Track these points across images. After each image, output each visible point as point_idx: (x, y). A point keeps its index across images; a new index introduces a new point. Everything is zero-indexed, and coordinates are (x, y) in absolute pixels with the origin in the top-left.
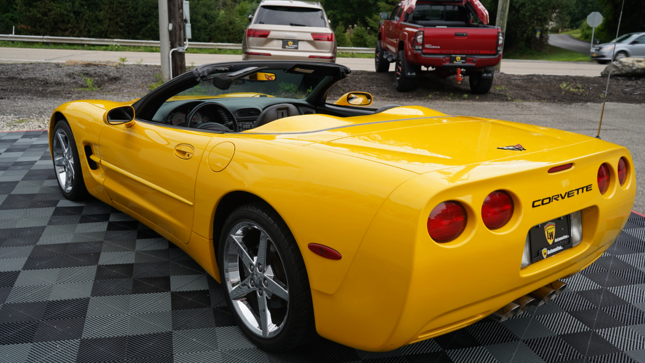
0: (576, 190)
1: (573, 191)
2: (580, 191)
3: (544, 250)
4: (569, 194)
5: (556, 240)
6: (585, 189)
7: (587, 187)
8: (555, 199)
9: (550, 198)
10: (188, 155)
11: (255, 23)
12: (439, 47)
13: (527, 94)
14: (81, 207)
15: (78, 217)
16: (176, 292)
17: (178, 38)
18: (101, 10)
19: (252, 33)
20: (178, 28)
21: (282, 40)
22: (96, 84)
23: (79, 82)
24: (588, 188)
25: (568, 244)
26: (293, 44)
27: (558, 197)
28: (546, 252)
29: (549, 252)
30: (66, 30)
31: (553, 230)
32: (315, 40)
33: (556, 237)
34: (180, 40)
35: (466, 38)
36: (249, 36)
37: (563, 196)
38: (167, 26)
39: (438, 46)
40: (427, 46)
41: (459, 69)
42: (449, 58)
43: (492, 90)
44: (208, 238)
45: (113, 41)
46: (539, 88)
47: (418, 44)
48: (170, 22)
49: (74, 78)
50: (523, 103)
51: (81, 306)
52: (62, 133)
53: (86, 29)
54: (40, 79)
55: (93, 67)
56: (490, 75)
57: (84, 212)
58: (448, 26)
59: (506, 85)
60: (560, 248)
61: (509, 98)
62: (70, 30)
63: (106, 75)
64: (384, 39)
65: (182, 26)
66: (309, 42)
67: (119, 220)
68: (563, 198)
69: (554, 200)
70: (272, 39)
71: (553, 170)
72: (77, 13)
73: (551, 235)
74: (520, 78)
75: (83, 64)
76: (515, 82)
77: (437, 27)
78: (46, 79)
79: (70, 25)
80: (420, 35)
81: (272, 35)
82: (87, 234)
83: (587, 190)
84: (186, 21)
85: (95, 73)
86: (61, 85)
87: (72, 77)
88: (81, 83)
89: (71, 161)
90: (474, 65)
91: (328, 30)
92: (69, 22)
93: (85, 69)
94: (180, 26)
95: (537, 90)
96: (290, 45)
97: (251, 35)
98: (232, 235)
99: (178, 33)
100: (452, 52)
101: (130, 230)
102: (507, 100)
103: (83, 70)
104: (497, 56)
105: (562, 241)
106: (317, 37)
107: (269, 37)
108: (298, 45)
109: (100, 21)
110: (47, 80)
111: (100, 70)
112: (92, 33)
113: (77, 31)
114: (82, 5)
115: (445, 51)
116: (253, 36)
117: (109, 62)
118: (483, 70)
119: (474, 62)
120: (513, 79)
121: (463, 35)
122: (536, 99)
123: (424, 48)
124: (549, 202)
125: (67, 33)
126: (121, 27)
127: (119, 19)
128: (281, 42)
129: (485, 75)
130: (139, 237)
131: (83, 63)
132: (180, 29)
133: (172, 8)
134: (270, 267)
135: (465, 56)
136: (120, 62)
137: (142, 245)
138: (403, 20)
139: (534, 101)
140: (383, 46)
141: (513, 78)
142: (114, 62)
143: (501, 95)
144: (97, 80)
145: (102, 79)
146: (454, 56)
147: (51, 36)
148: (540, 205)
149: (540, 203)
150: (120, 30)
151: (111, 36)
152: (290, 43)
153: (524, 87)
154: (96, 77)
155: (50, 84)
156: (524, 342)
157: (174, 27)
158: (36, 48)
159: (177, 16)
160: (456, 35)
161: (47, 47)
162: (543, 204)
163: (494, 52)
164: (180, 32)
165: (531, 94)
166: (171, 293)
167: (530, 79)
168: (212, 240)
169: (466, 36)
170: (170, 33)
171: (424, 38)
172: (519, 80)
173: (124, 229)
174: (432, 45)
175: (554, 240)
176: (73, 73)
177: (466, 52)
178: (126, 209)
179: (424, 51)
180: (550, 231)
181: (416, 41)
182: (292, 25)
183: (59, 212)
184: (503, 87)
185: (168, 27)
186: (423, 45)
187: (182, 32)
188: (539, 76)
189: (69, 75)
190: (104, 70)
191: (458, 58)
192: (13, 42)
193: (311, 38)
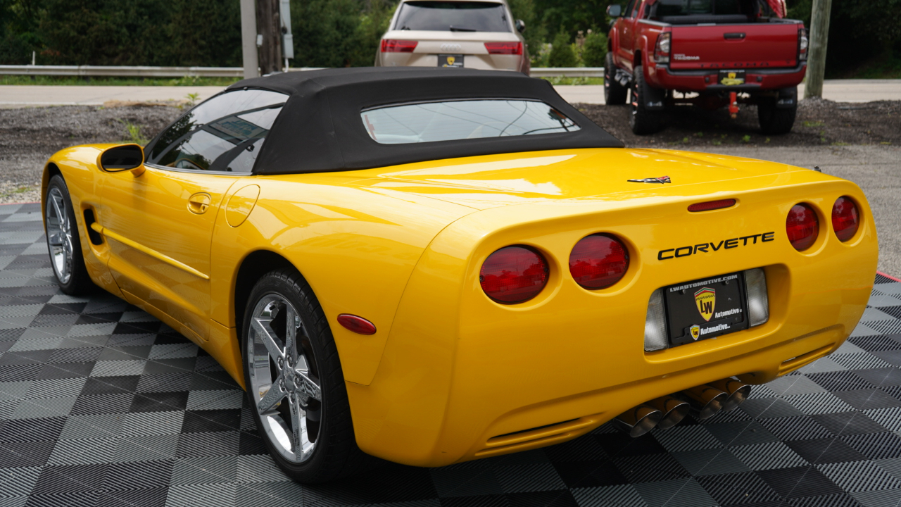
0: (741, 239)
1: (737, 239)
2: (750, 241)
3: (695, 328)
4: (729, 244)
5: (718, 315)
6: (759, 239)
7: (764, 236)
8: (701, 249)
9: (690, 248)
10: (204, 208)
11: (394, 29)
12: (698, 58)
13: (858, 133)
14: (82, 303)
15: (77, 317)
16: (193, 411)
17: (272, 57)
18: (169, 22)
19: (389, 45)
20: (271, 42)
21: (437, 54)
22: (144, 134)
23: (120, 132)
24: (766, 237)
25: (743, 322)
26: (455, 61)
27: (707, 247)
28: (698, 330)
29: (703, 332)
30: (115, 55)
31: (713, 300)
32: (491, 52)
33: (718, 309)
34: (275, 60)
35: (743, 41)
36: (384, 50)
37: (716, 247)
38: (254, 39)
39: (696, 56)
40: (678, 57)
41: (733, 94)
42: (716, 76)
43: (796, 127)
44: (228, 325)
45: (189, 71)
46: (884, 122)
47: (664, 55)
48: (259, 32)
49: (113, 126)
50: (846, 147)
51: (54, 427)
52: (57, 195)
53: (147, 53)
54: (61, 129)
55: (144, 109)
56: (791, 102)
57: (86, 311)
58: (717, 22)
59: (825, 119)
60: (725, 327)
61: (823, 140)
62: (121, 55)
63: (162, 120)
64: (617, 49)
65: (279, 38)
66: (481, 56)
67: (134, 321)
68: (715, 249)
69: (698, 251)
70: (421, 55)
71: (696, 207)
72: (132, 28)
73: (708, 306)
74: (853, 107)
75: (130, 106)
76: (844, 114)
77: (699, 25)
78: (69, 129)
79: (121, 47)
80: (666, 38)
81: (420, 47)
82: (84, 338)
83: (763, 240)
84: (285, 31)
85: (146, 118)
86: (90, 138)
87: (110, 125)
88: (122, 133)
89: (68, 236)
90: (759, 85)
91: (512, 37)
92: (119, 42)
93: (132, 112)
94: (275, 38)
95: (880, 126)
96: (450, 63)
97: (388, 48)
98: (255, 318)
99: (272, 50)
100: (720, 64)
101: (146, 333)
102: (820, 144)
103: (129, 115)
104: (798, 70)
105: (728, 316)
106: (495, 49)
107: (416, 50)
108: (463, 62)
109: (168, 40)
110: (71, 130)
111: (154, 114)
112: (156, 58)
113: (132, 57)
114: (141, 15)
115: (706, 65)
116: (390, 51)
117: (171, 101)
118: (777, 94)
119: (759, 81)
120: (841, 110)
121: (739, 37)
122: (873, 141)
123: (672, 60)
124: (690, 253)
125: (116, 60)
126: (201, 48)
127: (197, 36)
128: (435, 59)
129: (782, 102)
130: (157, 343)
131: (129, 103)
132: (276, 44)
133: (263, 11)
134: (303, 358)
135: (743, 71)
136: (187, 100)
137: (159, 352)
138: (643, 16)
139: (868, 143)
140: (614, 62)
141: (841, 107)
142: (179, 101)
143: (812, 135)
144: (147, 130)
145: (155, 127)
146: (724, 71)
147: (91, 65)
148: (672, 257)
149: (673, 253)
150: (200, 53)
151: (186, 63)
152: (451, 60)
153: (856, 122)
154: (146, 124)
155: (75, 136)
156: (696, 479)
157: (266, 41)
158: (68, 85)
159: (271, 22)
160: (726, 37)
161: (85, 82)
162: (677, 255)
163: (793, 63)
164: (276, 47)
165: (865, 133)
166: (186, 411)
167: (871, 109)
168: (235, 329)
169: (743, 38)
170: (260, 50)
171: (671, 43)
172: (852, 110)
173: (138, 332)
174: (686, 55)
175: (714, 315)
176: (112, 120)
177: (745, 64)
178: (145, 304)
179: (673, 65)
180: (705, 301)
181: (659, 47)
182: (453, 30)
183: (49, 310)
184: (819, 123)
185: (256, 41)
186: (670, 54)
187: (279, 47)
188: (888, 103)
189: (106, 123)
190: (161, 113)
191: (732, 74)
192: (33, 77)
193: (484, 51)
